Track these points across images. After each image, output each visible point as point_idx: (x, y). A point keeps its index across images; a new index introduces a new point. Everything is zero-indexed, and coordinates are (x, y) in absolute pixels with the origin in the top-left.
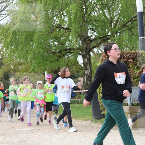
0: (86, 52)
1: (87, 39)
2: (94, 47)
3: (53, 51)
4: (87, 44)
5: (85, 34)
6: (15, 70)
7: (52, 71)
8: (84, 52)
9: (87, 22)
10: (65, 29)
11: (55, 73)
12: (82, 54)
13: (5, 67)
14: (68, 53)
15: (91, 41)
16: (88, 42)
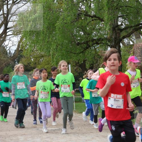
0: (115, 43)
1: (116, 28)
2: (124, 37)
3: (78, 41)
4: (116, 34)
5: (114, 22)
6: (36, 63)
7: (76, 64)
8: (113, 43)
9: (117, 8)
10: (92, 17)
11: (80, 67)
12: (110, 45)
13: (25, 59)
14: (95, 44)
15: (121, 30)
16: (118, 31)
